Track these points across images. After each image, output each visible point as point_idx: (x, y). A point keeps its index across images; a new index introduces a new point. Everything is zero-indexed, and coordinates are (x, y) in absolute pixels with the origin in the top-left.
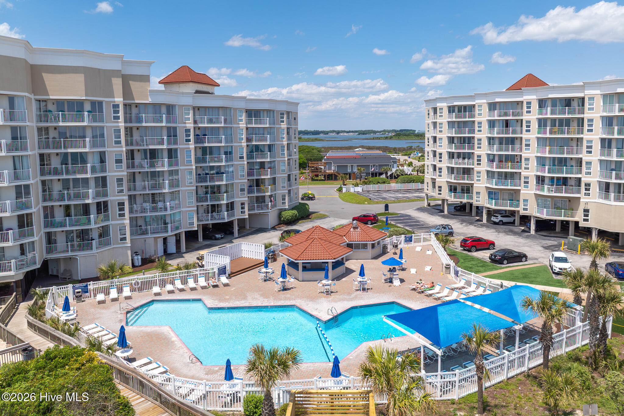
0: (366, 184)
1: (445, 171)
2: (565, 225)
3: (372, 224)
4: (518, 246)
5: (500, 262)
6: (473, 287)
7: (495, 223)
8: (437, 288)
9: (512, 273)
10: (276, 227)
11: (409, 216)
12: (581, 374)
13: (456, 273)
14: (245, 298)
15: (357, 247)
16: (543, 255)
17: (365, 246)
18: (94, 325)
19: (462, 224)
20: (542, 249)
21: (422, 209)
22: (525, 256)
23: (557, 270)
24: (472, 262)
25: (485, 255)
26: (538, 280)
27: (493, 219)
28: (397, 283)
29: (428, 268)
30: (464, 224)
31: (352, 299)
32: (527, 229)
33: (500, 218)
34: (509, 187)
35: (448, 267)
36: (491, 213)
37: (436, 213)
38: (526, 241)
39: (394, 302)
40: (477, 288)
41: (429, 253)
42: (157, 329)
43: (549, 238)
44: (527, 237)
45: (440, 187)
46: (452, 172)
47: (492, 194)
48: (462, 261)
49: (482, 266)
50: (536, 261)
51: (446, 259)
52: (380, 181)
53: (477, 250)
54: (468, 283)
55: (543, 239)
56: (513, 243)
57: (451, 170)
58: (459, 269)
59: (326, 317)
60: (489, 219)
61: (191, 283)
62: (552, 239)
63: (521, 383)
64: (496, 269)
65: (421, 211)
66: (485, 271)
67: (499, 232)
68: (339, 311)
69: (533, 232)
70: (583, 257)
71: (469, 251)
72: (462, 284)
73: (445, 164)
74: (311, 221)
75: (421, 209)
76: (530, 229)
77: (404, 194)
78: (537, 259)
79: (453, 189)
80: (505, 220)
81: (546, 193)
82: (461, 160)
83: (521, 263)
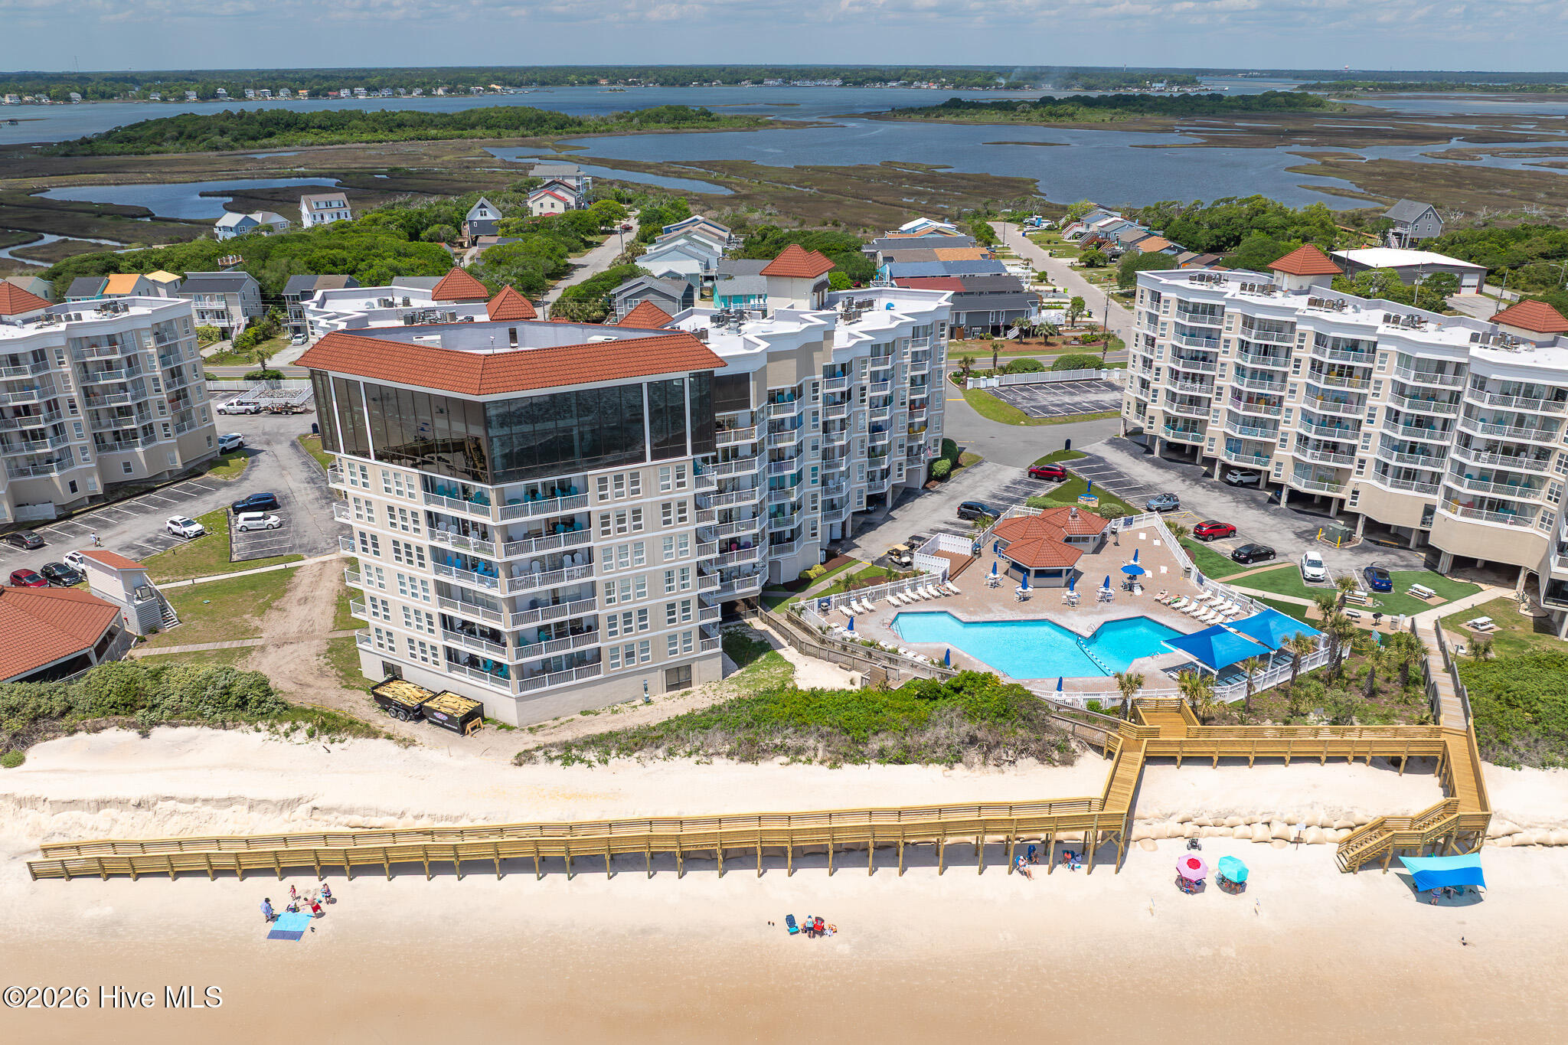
0: (1005, 373)
1: (1162, 396)
2: (1326, 501)
3: (1059, 481)
4: (1264, 531)
5: (1245, 561)
6: (1220, 600)
7: (1230, 483)
8: (1184, 601)
9: (1257, 577)
10: (928, 486)
11: (1100, 459)
13: (1200, 581)
14: (990, 611)
15: (1077, 540)
16: (1294, 549)
17: (1086, 539)
19: (1184, 481)
20: (1293, 536)
21: (1117, 444)
22: (1274, 553)
23: (1309, 576)
24: (1211, 560)
25: (1224, 547)
26: (1287, 588)
27: (1229, 477)
28: (1138, 591)
29: (1164, 570)
30: (1188, 483)
31: (1100, 613)
32: (1275, 498)
33: (1239, 477)
34: (1258, 438)
35: (1188, 571)
36: (1227, 468)
37: (1141, 454)
38: (1274, 522)
39: (1143, 616)
40: (1225, 600)
41: (1157, 543)
43: (1303, 516)
44: (1275, 514)
45: (1152, 418)
46: (1173, 400)
47: (1233, 444)
48: (1199, 556)
49: (1224, 567)
50: (1285, 559)
51: (1183, 559)
52: (1029, 367)
53: (1214, 539)
54: (1215, 593)
55: (1296, 518)
56: (1256, 525)
57: (1172, 397)
58: (1204, 577)
59: (1085, 633)
60: (1222, 476)
61: (921, 590)
62: (1308, 517)
64: (1241, 571)
65: (1118, 449)
66: (1228, 574)
67: (1238, 502)
68: (1097, 626)
69: (1283, 504)
70: (1343, 552)
71: (1205, 540)
72: (1208, 594)
73: (1163, 384)
74: (966, 472)
75: (1114, 443)
76: (1280, 498)
77: (1072, 394)
78: (1286, 555)
79: (1171, 422)
80: (1246, 479)
81: (1307, 460)
82: (1189, 384)
83: (1268, 562)
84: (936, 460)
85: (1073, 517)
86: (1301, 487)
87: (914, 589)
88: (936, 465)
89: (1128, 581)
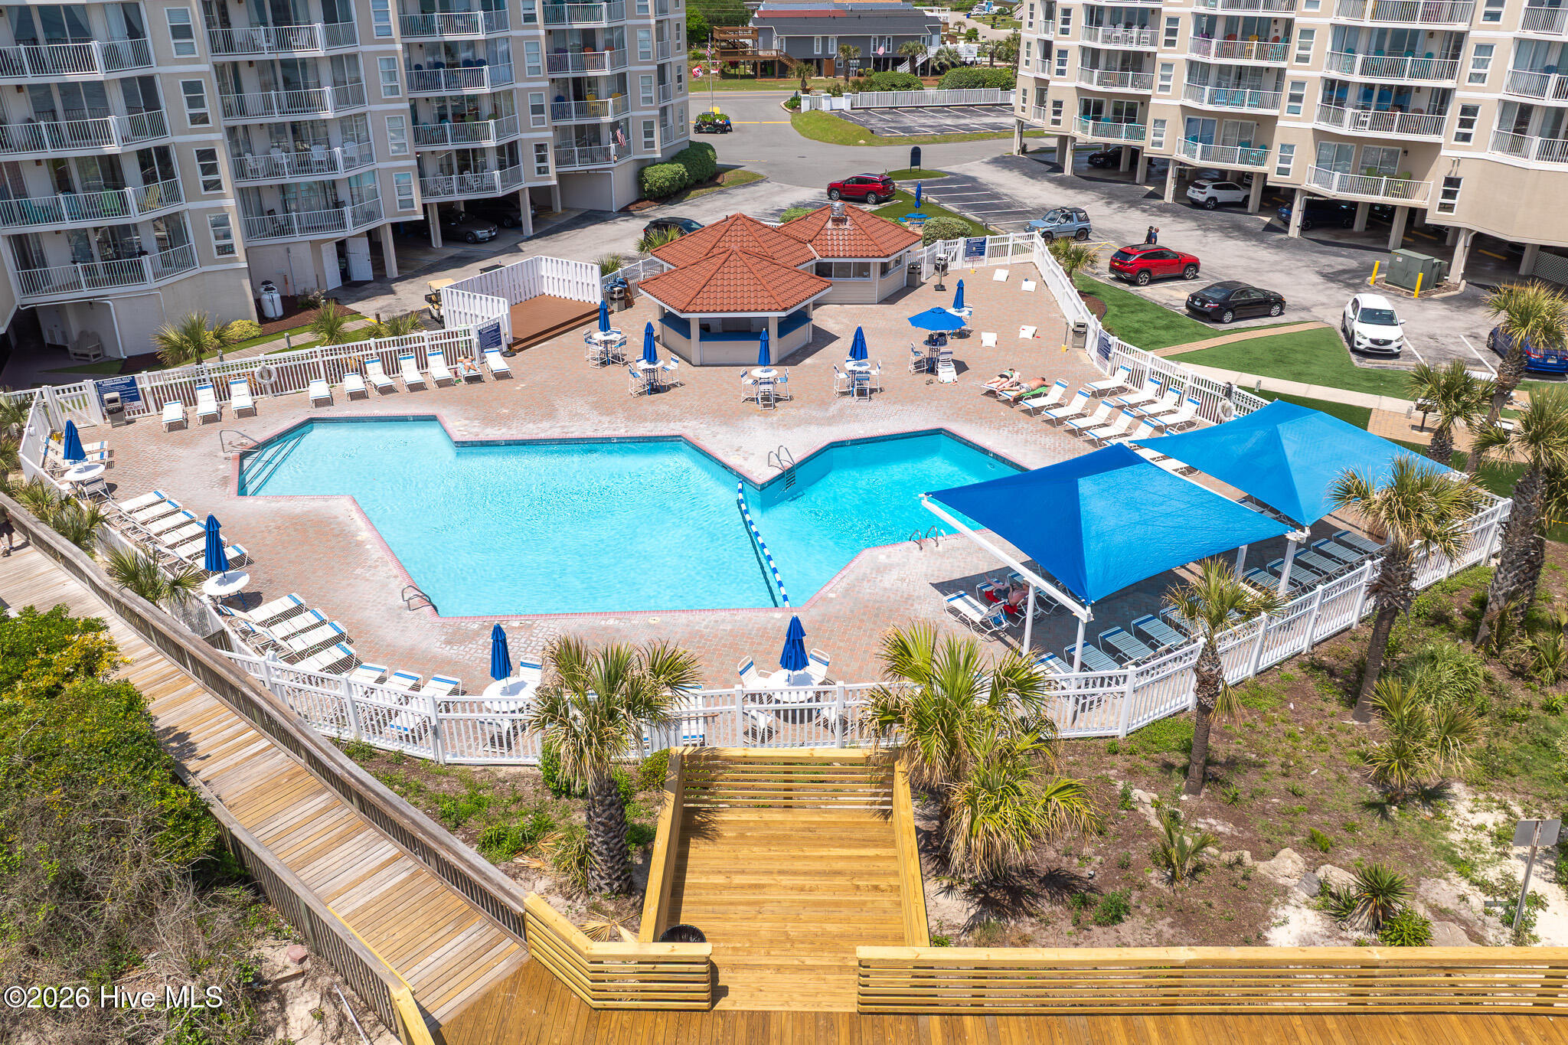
0: (861, 89)
1: (1074, 61)
2: (1381, 216)
3: (877, 202)
4: (1257, 271)
5: (1215, 317)
6: (1149, 390)
7: (1195, 204)
8: (1055, 394)
9: (1244, 348)
10: (632, 208)
11: (973, 179)
12: (1463, 673)
13: (1105, 350)
14: (550, 414)
15: (844, 270)
16: (1323, 299)
17: (863, 270)
18: (152, 497)
19: (1109, 203)
20: (1318, 279)
21: (1006, 162)
22: (1280, 301)
23: (1366, 344)
24: (1141, 316)
25: (1174, 294)
26: (1315, 369)
27: (1193, 193)
28: (947, 373)
29: (1027, 332)
30: (1115, 206)
31: (831, 421)
32: (1279, 224)
33: (1210, 191)
34: (1246, 110)
35: (1080, 331)
36: (1189, 177)
37: (1042, 172)
38: (1277, 258)
39: (941, 429)
40: (1161, 393)
41: (1029, 286)
42: (318, 504)
43: (1335, 249)
44: (1280, 246)
45: (1058, 104)
46: (1094, 65)
47: (1198, 126)
48: (1114, 310)
49: (1167, 328)
50: (1304, 315)
51: (1074, 309)
52: (898, 83)
53: (1152, 281)
54: (1136, 378)
55: (1320, 252)
56: (1243, 262)
57: (1092, 57)
58: (1113, 340)
59: (763, 472)
60: (1180, 194)
61: (410, 372)
62: (1345, 251)
63: (1295, 690)
64: (1205, 337)
65: (1004, 168)
66: (1176, 341)
67: (1206, 230)
68: (797, 457)
69: (1294, 231)
70: (1427, 304)
71: (1133, 282)
72: (1119, 379)
73: (1075, 40)
74: (722, 192)
75: (1004, 162)
76: (1287, 224)
77: (958, 117)
78: (1306, 309)
79: (1092, 108)
80: (1223, 196)
81: (1346, 130)
82: (1120, 31)
83: (1267, 321)
84: (654, 162)
85: (838, 221)
86: (1333, 189)
87: (392, 367)
88: (649, 171)
89: (926, 352)
